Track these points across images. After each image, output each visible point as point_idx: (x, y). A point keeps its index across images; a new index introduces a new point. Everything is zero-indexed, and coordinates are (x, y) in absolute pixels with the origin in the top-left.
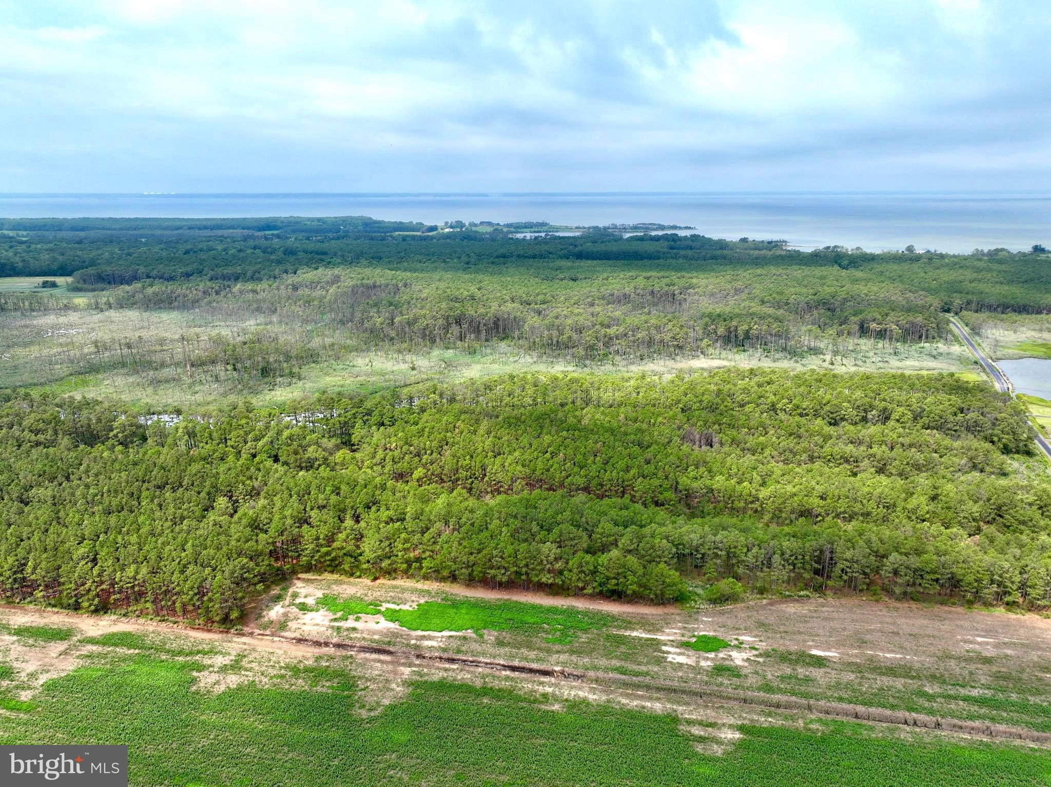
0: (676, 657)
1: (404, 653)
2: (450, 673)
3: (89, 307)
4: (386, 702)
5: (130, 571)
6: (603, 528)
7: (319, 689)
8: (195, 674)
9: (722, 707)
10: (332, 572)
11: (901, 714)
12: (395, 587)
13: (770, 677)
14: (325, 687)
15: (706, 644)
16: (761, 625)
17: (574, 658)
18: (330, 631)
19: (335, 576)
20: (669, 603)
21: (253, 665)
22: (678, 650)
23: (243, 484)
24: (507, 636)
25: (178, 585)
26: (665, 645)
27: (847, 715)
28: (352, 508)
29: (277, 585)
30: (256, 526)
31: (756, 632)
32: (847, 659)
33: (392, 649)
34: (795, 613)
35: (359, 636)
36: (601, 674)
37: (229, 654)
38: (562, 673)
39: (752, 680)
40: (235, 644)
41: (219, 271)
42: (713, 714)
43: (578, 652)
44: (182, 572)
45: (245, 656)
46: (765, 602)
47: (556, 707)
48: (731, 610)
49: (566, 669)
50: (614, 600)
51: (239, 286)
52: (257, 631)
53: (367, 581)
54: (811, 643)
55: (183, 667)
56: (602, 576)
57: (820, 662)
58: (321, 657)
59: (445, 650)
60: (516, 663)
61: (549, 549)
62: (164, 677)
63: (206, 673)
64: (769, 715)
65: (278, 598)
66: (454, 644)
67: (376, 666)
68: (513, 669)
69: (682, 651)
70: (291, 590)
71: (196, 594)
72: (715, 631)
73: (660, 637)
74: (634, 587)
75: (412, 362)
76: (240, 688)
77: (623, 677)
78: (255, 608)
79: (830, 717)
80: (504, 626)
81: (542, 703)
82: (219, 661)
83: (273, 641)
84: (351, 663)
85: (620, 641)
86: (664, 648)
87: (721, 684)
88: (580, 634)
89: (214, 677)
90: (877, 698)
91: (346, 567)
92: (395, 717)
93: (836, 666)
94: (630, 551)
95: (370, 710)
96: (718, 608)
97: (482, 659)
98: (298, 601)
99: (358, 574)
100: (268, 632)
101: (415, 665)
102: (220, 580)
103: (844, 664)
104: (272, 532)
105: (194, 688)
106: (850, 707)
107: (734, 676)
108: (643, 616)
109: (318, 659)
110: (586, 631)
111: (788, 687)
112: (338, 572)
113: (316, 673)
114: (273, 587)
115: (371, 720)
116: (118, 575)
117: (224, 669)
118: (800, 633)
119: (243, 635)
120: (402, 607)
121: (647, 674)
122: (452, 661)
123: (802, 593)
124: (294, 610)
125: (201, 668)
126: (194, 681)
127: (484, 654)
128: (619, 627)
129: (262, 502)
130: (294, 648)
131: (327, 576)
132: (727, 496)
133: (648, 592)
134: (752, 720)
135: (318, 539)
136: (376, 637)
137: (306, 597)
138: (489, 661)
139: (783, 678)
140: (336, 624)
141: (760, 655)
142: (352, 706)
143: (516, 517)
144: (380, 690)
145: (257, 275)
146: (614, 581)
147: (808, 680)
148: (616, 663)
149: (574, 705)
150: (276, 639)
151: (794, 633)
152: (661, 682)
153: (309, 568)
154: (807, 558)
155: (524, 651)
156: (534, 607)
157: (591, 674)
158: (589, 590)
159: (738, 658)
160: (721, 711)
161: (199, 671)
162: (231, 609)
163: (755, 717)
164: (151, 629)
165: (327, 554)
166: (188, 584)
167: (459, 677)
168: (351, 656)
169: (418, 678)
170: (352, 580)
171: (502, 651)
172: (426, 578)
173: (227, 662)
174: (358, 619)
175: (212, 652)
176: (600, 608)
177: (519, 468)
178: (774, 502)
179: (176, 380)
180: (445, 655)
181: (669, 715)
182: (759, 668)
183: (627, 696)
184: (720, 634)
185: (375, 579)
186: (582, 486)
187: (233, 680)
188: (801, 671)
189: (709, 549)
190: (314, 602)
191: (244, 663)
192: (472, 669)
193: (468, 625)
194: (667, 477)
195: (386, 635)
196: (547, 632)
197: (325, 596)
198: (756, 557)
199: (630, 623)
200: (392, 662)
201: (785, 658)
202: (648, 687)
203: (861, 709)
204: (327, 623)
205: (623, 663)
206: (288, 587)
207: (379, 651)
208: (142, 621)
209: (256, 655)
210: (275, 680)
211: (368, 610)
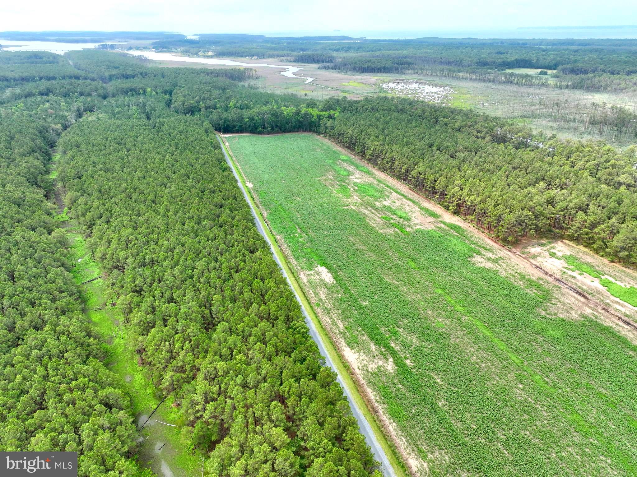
1: (596, 303)
2: (619, 328)
4: (561, 316)
7: (528, 291)
8: (475, 254)
10: (586, 247)
12: (624, 272)
14: (532, 292)
18: (559, 271)
19: (587, 250)
21: (504, 265)
23: (560, 180)
25: (490, 212)
28: (623, 214)
29: (547, 239)
30: (551, 202)
33: (589, 297)
35: (574, 281)
37: (496, 255)
40: (502, 252)
44: (495, 206)
45: (503, 259)
52: (518, 253)
53: (605, 261)
55: (471, 250)
58: (542, 279)
59: (627, 316)
62: (461, 248)
63: (479, 256)
65: (543, 245)
67: (572, 298)
70: (552, 245)
71: (495, 220)
76: (489, 270)
78: (526, 243)
82: (490, 255)
83: (523, 261)
84: (557, 290)
89: (482, 260)
91: (595, 246)
92: (559, 324)
95: (548, 314)
98: (552, 251)
99: (602, 254)
100: (524, 256)
101: (598, 312)
102: (510, 218)
104: (558, 208)
105: (469, 259)
109: (539, 279)
112: (590, 248)
113: (531, 284)
114: (545, 239)
115: (544, 318)
116: (467, 198)
117: (489, 259)
119: (510, 251)
120: (618, 283)
122: (628, 323)
124: (547, 253)
125: (479, 253)
126: (472, 256)
129: (564, 191)
130: (531, 268)
131: (582, 248)
135: (585, 221)
136: (584, 287)
137: (559, 251)
140: (565, 270)
142: (540, 307)
144: (563, 309)
150: (526, 261)
153: (572, 238)
161: (477, 254)
162: (510, 235)
164: (471, 229)
165: (587, 233)
166: (495, 213)
167: (623, 333)
168: (560, 288)
169: (593, 318)
170: (596, 256)
173: (493, 258)
174: (581, 274)
175: (490, 250)
179: (576, 129)
180: (625, 319)
185: (612, 262)
187: (489, 265)
190: (561, 255)
191: (500, 262)
195: (592, 290)
197: (571, 255)
200: (583, 303)
204: (560, 267)
206: (553, 243)
207: (580, 294)
208: (469, 225)
209: (509, 262)
210: (509, 276)
211: (592, 273)
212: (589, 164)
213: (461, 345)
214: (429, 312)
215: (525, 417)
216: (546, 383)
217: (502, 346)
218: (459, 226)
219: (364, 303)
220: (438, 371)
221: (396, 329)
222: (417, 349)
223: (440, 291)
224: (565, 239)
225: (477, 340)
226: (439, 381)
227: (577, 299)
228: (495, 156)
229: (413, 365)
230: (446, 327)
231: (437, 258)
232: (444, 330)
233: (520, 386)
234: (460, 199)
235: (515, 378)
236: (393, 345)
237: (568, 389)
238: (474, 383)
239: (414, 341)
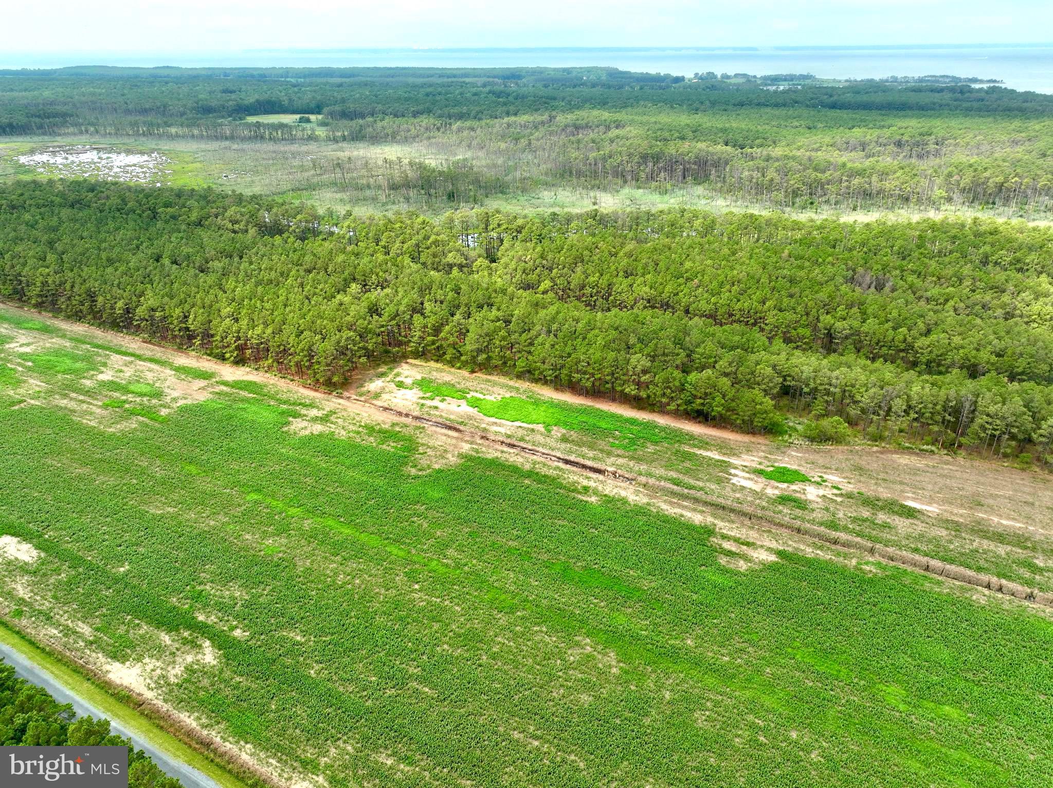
0: (741, 479)
1: (472, 433)
2: (505, 455)
3: (328, 139)
4: (437, 467)
5: (258, 330)
6: (704, 348)
7: (384, 447)
8: (291, 419)
9: (770, 531)
10: (437, 361)
11: (984, 577)
12: (489, 381)
13: (841, 515)
14: (390, 447)
15: (783, 475)
16: (859, 469)
17: (631, 464)
18: (415, 406)
19: (439, 365)
20: (760, 434)
21: (339, 421)
22: (747, 475)
23: (377, 275)
24: (574, 435)
25: (293, 346)
26: (736, 468)
27: (915, 565)
28: (466, 305)
29: (386, 365)
30: (374, 310)
31: (848, 475)
32: (946, 516)
33: (461, 428)
34: (906, 465)
35: (437, 413)
36: (652, 481)
37: (323, 409)
38: (614, 474)
39: (818, 515)
40: (332, 403)
41: (446, 110)
42: (756, 535)
43: (639, 460)
44: (298, 336)
45: (335, 413)
46: (875, 449)
47: (593, 499)
48: (829, 451)
49: (619, 471)
50: (700, 422)
51: (459, 123)
52: (355, 397)
53: (465, 373)
54: (910, 495)
55: (283, 413)
56: (688, 394)
57: (910, 513)
58: (397, 424)
59: (509, 437)
60: (572, 458)
61: (639, 361)
62: (265, 415)
63: (299, 420)
64: (821, 548)
65: (383, 375)
66: (520, 433)
67: (441, 438)
68: (567, 462)
69: (752, 476)
70: (396, 371)
71: (305, 356)
72: (799, 465)
73: (734, 461)
74: (719, 409)
75: (595, 198)
76: (321, 435)
77: (675, 487)
78: (360, 379)
79: (892, 564)
80: (575, 426)
81: (580, 493)
82: (314, 413)
83: (364, 406)
84: (421, 433)
85: (688, 457)
86: (733, 471)
87: (780, 512)
88: (649, 445)
89: (305, 424)
90: (966, 559)
91: (448, 357)
92: (437, 479)
93: (928, 520)
94: (726, 375)
95: (420, 470)
96: (815, 446)
97: (541, 449)
98: (398, 379)
99: (458, 365)
100: (362, 399)
101: (477, 444)
102: (326, 348)
103: (942, 520)
104: (386, 316)
105: (285, 429)
106: (924, 560)
107: (798, 507)
108: (724, 441)
109: (393, 425)
110: (656, 443)
111: (858, 528)
112: (442, 361)
113: (386, 435)
114: (383, 366)
115: (416, 477)
116: (250, 332)
117: (315, 420)
118: (901, 483)
119: (342, 398)
120: (487, 397)
121: (701, 489)
122: (512, 446)
123: (925, 447)
124: (393, 385)
125: (296, 415)
126: (288, 423)
127: (544, 446)
128: (695, 446)
129: (387, 291)
130: (378, 413)
131: (432, 364)
132: (875, 340)
133: (735, 416)
134: (797, 549)
135: (425, 327)
136: (452, 417)
137: (406, 377)
138: (546, 452)
139: (854, 520)
140: (422, 401)
141: (841, 495)
142: (407, 464)
143: (616, 329)
144: (436, 457)
145: (480, 115)
146: (699, 401)
147: (886, 526)
148: (674, 474)
149: (609, 500)
150: (367, 405)
151: (894, 482)
152: (714, 499)
153: (417, 355)
154: (938, 407)
155: (585, 450)
156: (612, 415)
157: (643, 479)
158: (672, 407)
159: (812, 493)
160: (765, 535)
161: (295, 417)
162: (333, 374)
163: (802, 547)
164: (272, 382)
165: (433, 343)
166: (301, 346)
167: (511, 460)
168: (424, 428)
169: (474, 454)
170: (453, 370)
171: (563, 446)
172: (519, 376)
173: (320, 415)
174: (443, 401)
175: (312, 406)
176: (682, 427)
177: (647, 289)
178: (931, 352)
179: (374, 199)
180: (508, 441)
181: (706, 527)
182: (832, 507)
183: (671, 503)
184: (803, 470)
185: (473, 372)
186: (707, 312)
187: (318, 428)
188: (882, 517)
189: (821, 384)
190: (411, 382)
191: (332, 418)
192: (527, 455)
193: (542, 420)
194: (807, 314)
195: (462, 417)
196: (615, 438)
197: (423, 379)
198: (873, 398)
199: (707, 444)
200: (457, 438)
201: (867, 502)
202: (696, 500)
203: (935, 563)
204: (415, 399)
205: (681, 476)
206: (395, 368)
207: (450, 428)
208: (268, 375)
209: (345, 414)
210: (351, 434)
211: (455, 395)
212: (406, 246)
213: (315, 566)
214: (248, 537)
215: (436, 626)
216: (447, 566)
217: (374, 541)
218: (251, 382)
219: (122, 569)
220: (292, 623)
221: (199, 588)
222: (248, 605)
223: (254, 496)
224: (408, 358)
225: (337, 548)
226: (298, 638)
227: (449, 436)
228: (274, 257)
229: (248, 634)
230: (283, 548)
231: (232, 444)
232: (281, 555)
233: (417, 587)
234: (239, 338)
235: (406, 579)
236: (201, 618)
237: (474, 562)
238: (353, 614)
239: (237, 594)
